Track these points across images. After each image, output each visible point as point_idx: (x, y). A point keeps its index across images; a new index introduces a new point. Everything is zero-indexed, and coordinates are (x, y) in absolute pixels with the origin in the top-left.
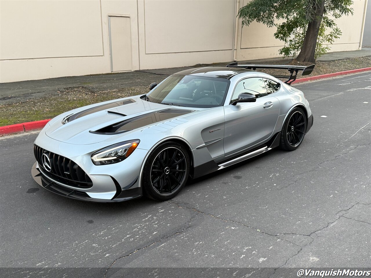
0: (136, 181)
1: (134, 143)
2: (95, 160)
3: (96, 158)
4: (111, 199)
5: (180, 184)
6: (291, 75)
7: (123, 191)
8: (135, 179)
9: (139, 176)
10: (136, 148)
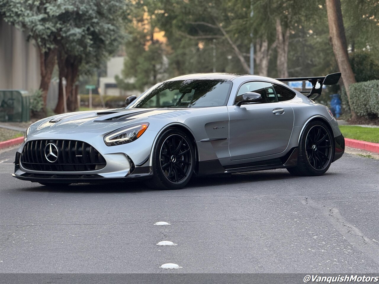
0: (148, 159)
1: (144, 126)
2: (107, 142)
3: (107, 139)
4: (124, 176)
5: (186, 176)
6: (314, 88)
7: (136, 168)
8: (147, 157)
9: (150, 155)
10: (146, 129)
